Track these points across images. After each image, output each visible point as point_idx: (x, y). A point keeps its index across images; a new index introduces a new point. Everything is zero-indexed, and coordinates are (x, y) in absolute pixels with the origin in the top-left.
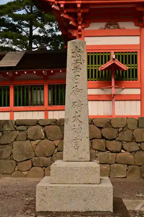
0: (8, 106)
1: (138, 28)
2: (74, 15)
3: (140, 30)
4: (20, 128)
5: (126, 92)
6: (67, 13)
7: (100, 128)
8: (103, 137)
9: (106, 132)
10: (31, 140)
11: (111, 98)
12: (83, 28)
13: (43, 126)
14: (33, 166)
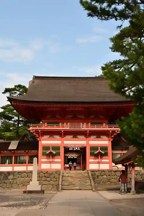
0: (12, 164)
1: (60, 138)
2: (38, 134)
3: (61, 139)
4: (20, 174)
5: (56, 160)
6: (36, 133)
7: (45, 174)
8: (45, 177)
9: (46, 175)
10: (23, 178)
11: (50, 163)
12: (41, 138)
13: (27, 173)
14: (23, 186)
